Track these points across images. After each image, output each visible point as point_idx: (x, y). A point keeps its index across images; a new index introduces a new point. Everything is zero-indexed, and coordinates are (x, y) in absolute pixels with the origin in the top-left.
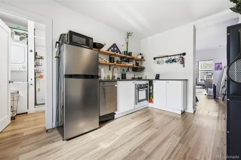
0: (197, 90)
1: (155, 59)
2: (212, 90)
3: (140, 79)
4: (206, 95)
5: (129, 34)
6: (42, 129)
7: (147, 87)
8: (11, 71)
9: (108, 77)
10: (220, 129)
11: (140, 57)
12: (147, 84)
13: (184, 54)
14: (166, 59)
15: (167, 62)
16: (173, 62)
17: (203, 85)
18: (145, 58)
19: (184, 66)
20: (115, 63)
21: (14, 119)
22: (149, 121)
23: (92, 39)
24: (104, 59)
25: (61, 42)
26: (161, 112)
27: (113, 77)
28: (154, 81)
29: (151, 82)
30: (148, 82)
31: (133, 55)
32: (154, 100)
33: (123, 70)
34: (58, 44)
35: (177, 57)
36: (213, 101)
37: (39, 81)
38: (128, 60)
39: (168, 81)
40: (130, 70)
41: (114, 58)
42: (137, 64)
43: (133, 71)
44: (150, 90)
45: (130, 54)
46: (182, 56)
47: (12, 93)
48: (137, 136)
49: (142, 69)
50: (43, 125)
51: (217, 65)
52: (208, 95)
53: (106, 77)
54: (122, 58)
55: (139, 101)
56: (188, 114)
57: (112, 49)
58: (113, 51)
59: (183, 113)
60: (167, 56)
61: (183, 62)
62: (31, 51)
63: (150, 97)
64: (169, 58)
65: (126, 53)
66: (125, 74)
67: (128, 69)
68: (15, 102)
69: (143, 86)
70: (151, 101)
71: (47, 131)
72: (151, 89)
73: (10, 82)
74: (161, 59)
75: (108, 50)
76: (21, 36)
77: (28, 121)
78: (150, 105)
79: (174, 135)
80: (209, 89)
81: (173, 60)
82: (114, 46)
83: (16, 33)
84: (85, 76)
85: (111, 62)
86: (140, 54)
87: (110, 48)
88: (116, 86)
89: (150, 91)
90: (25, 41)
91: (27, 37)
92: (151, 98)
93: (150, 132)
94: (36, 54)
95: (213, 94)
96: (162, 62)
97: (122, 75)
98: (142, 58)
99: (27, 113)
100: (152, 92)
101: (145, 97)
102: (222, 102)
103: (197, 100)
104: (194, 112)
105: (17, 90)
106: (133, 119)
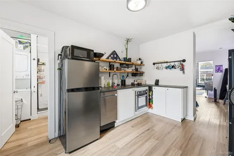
0: (197, 92)
1: (154, 64)
2: (213, 92)
3: (139, 85)
4: (206, 97)
5: (128, 41)
6: (45, 139)
7: (146, 93)
8: (16, 79)
9: (108, 84)
10: (221, 141)
11: (139, 62)
12: (147, 90)
13: (184, 61)
14: (165, 65)
15: (167, 68)
16: (173, 69)
17: (204, 87)
18: (144, 63)
19: (184, 73)
20: (115, 69)
21: (18, 127)
22: (148, 130)
23: (93, 51)
24: (104, 67)
25: (63, 54)
26: (161, 119)
27: (113, 83)
28: (154, 87)
29: (150, 88)
30: (147, 88)
31: (132, 61)
32: (154, 105)
33: (123, 76)
34: (60, 56)
35: (176, 63)
36: (213, 105)
37: (42, 87)
38: (128, 66)
39: (167, 88)
40: (130, 75)
41: (113, 65)
42: (136, 69)
43: (132, 76)
44: (149, 95)
45: (129, 60)
46: (182, 63)
47: (16, 101)
48: (137, 148)
49: (142, 74)
50: (45, 134)
51: (218, 68)
52: (209, 98)
53: (106, 84)
54: (121, 64)
55: (139, 108)
56: (189, 122)
57: (112, 56)
58: (113, 58)
59: (183, 120)
60: (167, 62)
61: (182, 69)
62: (34, 59)
63: (149, 102)
64: (169, 64)
65: (125, 59)
66: (125, 81)
67: (128, 75)
68: (19, 111)
69: (142, 92)
70: (150, 106)
71: (50, 141)
72: (151, 95)
73: (14, 92)
74: (160, 65)
75: (108, 58)
76: (25, 45)
77: (31, 129)
78: (150, 111)
79: (174, 148)
80: (209, 92)
81: (173, 67)
82: (114, 53)
83: (20, 43)
84: (87, 89)
85: (111, 70)
86: (140, 59)
87: (110, 56)
88: (116, 95)
89: (149, 97)
90: (28, 49)
91: (30, 45)
92: (151, 103)
93: (151, 144)
94: (38, 60)
95: (213, 97)
96: (162, 67)
97: (122, 81)
98: (142, 63)
99: (30, 119)
100: (152, 98)
101: (144, 104)
102: (223, 107)
103: (197, 105)
104: (195, 119)
105: (21, 98)
106: (132, 127)
